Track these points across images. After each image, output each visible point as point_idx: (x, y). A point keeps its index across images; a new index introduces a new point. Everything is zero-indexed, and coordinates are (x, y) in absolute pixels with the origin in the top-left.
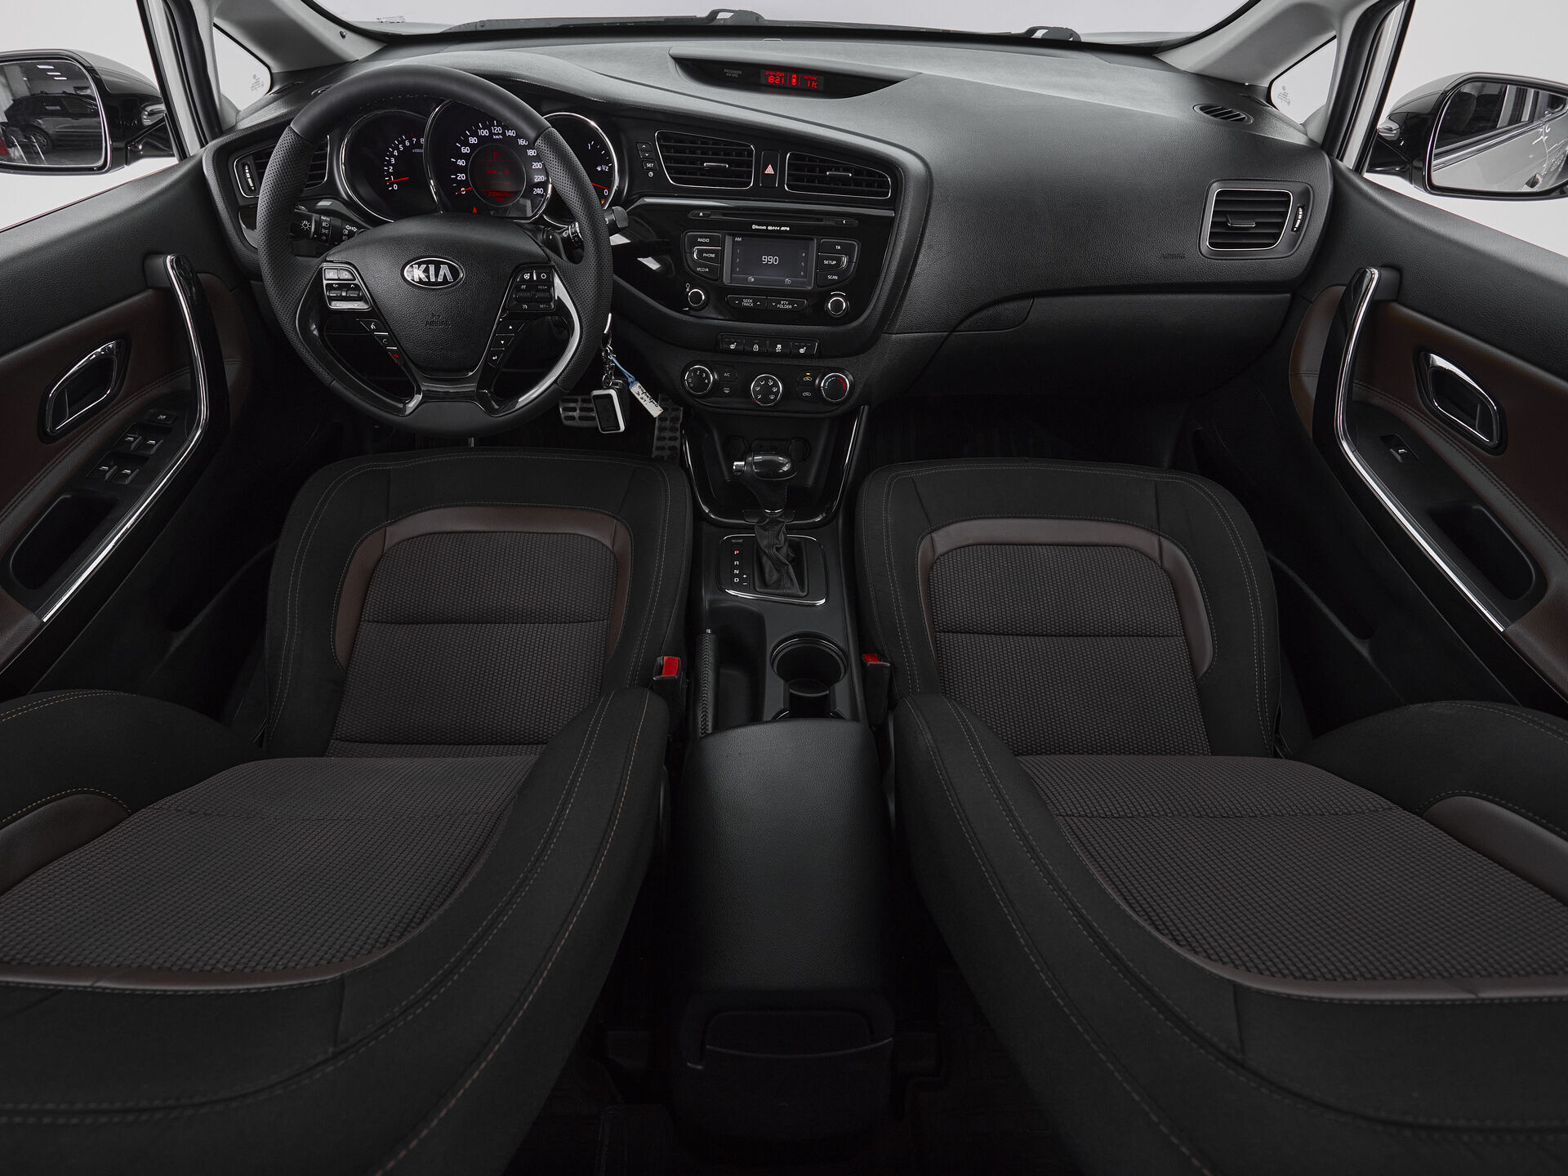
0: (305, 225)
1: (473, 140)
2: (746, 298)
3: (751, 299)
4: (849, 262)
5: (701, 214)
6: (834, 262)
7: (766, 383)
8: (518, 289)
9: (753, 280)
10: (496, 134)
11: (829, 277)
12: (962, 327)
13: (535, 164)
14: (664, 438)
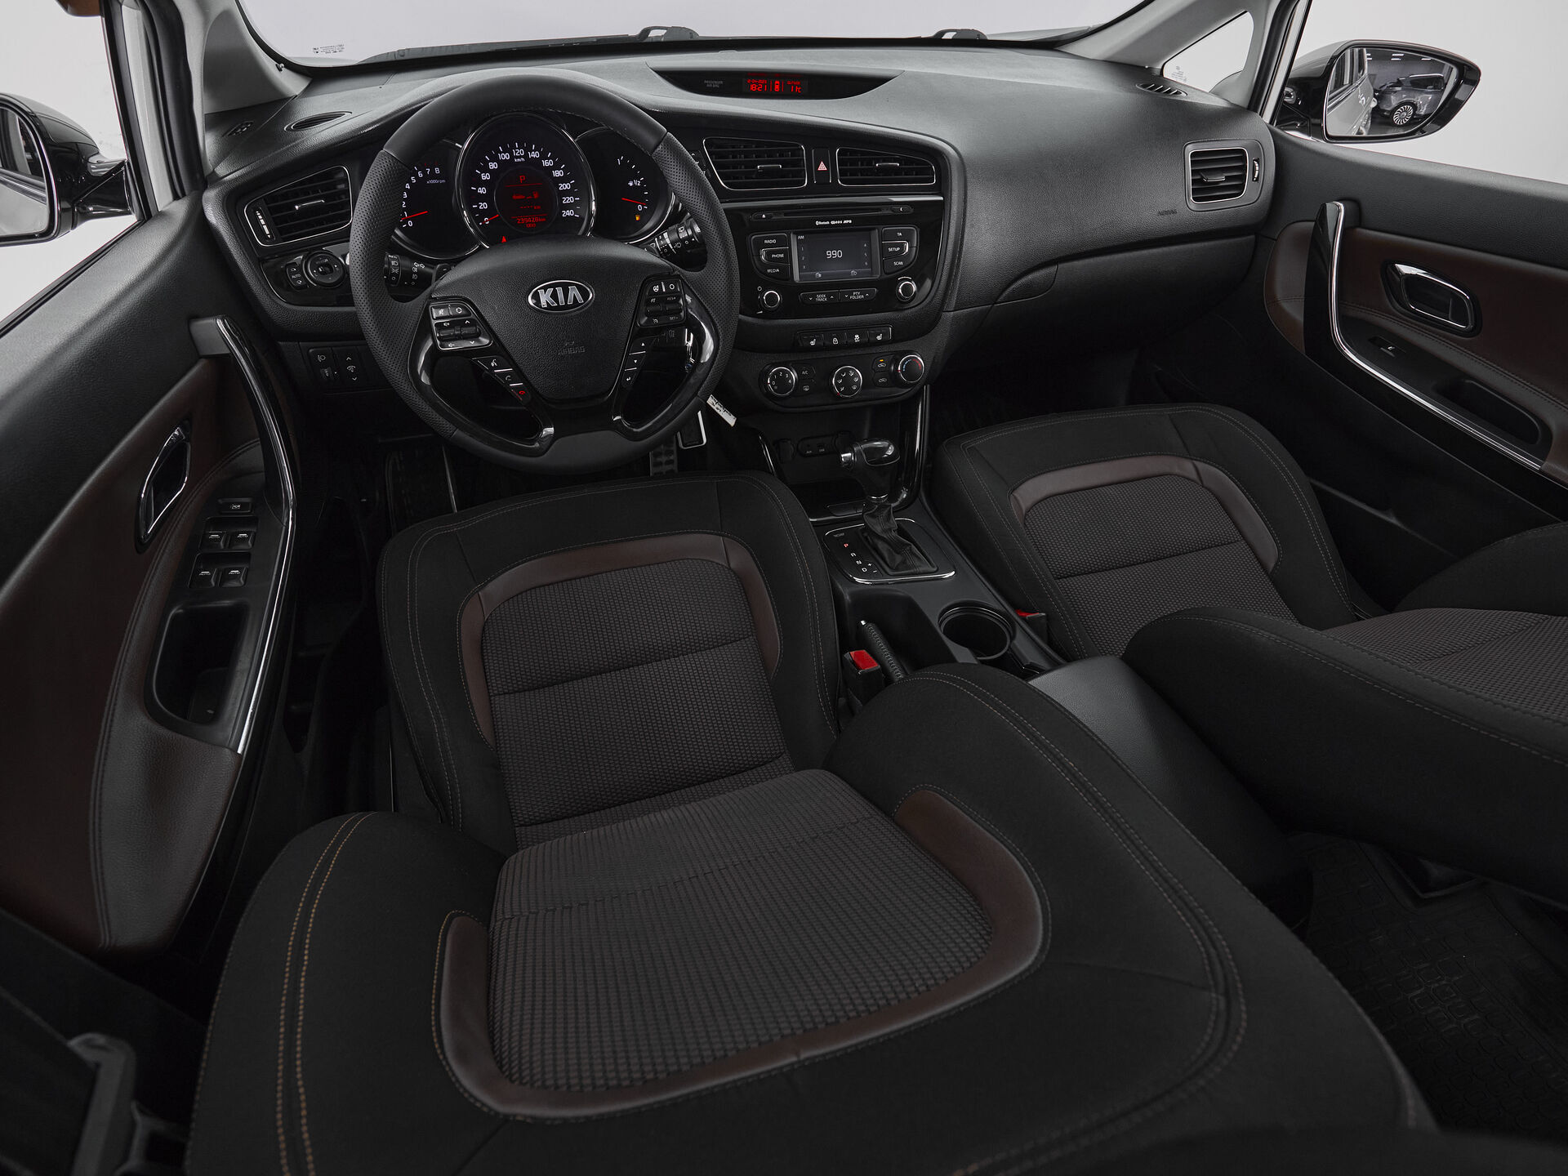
1: (493, 166)
2: (819, 294)
3: (824, 293)
4: (911, 247)
5: (764, 216)
6: (898, 249)
7: (848, 375)
8: (648, 303)
9: (820, 275)
10: (517, 157)
11: (895, 264)
12: (1002, 298)
13: (562, 185)
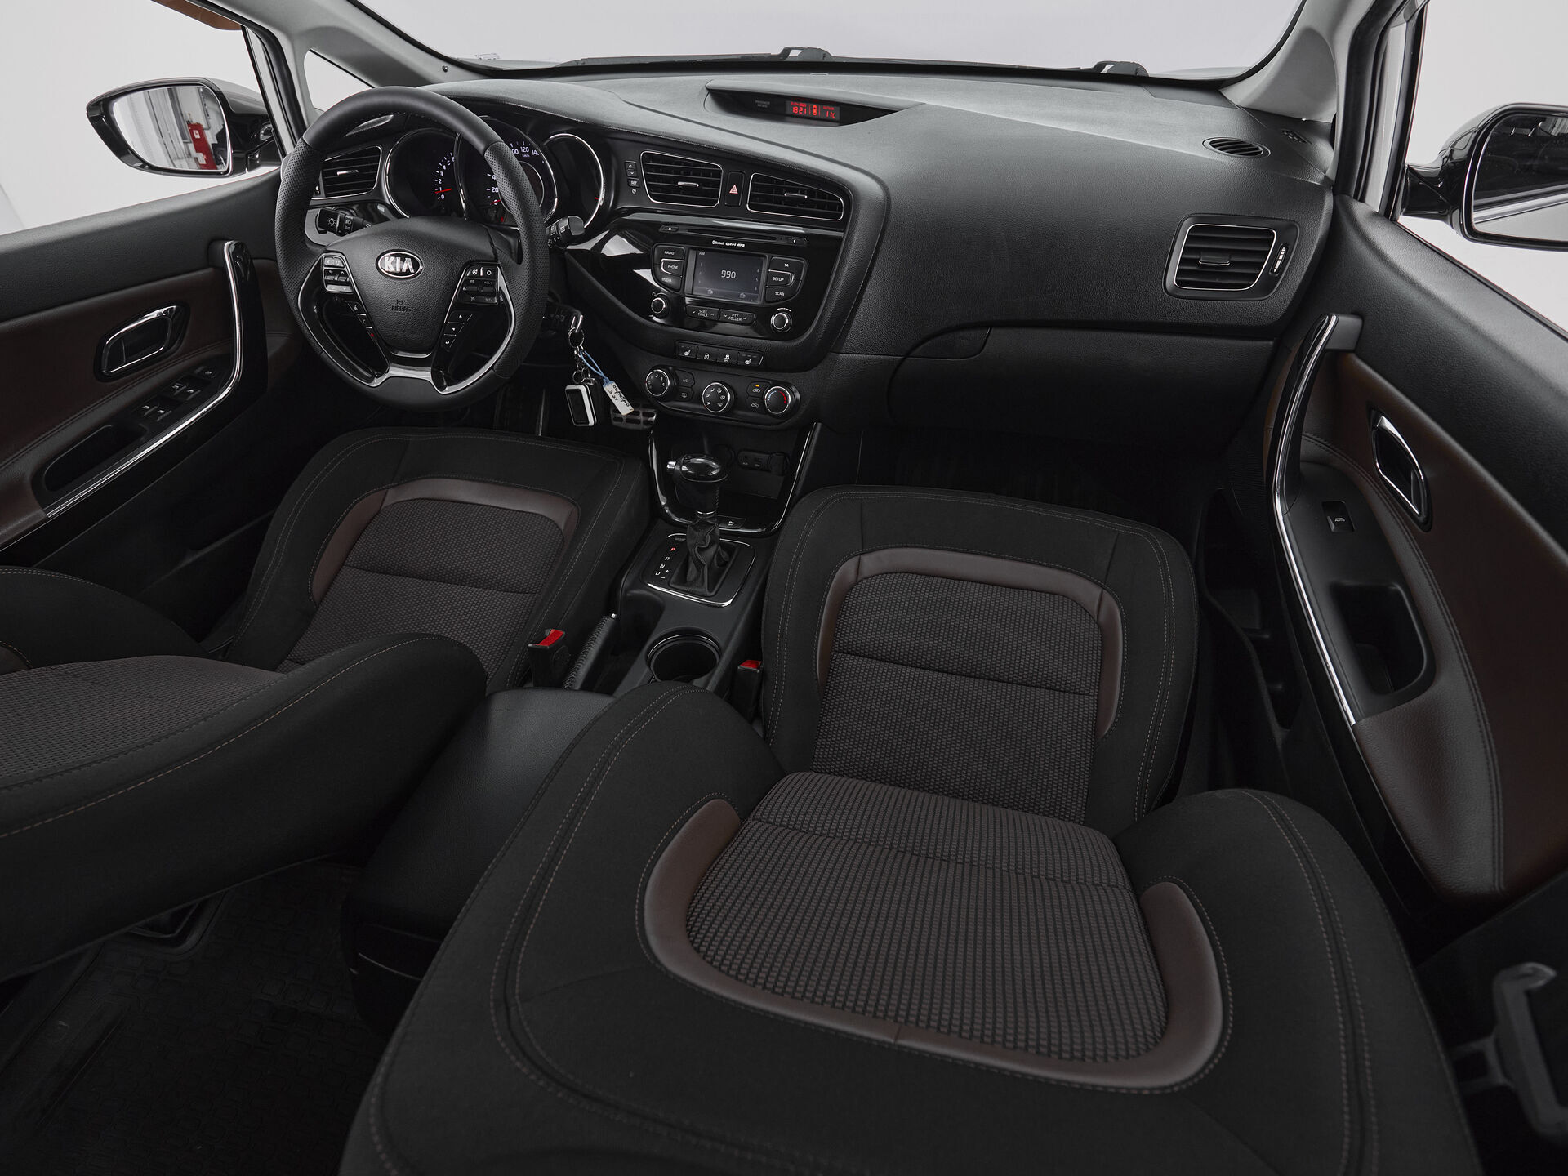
0: (332, 222)
2: (701, 309)
3: (706, 309)
4: (797, 280)
5: (670, 229)
6: (782, 279)
7: (715, 391)
8: (467, 282)
9: (712, 292)
11: (777, 293)
12: (917, 352)
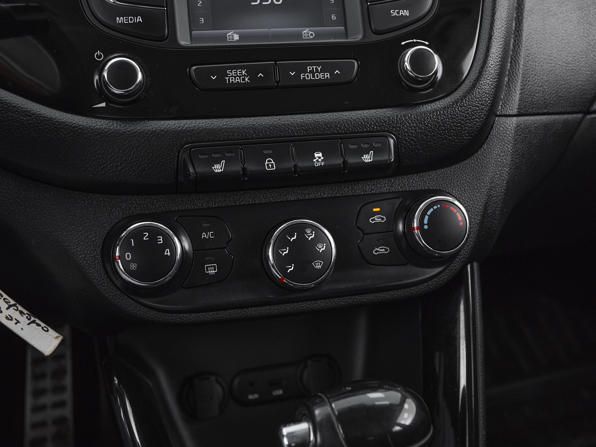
2: (232, 68)
3: (242, 68)
7: (300, 238)
9: (236, 37)
11: (394, 13)
14: (43, 408)
